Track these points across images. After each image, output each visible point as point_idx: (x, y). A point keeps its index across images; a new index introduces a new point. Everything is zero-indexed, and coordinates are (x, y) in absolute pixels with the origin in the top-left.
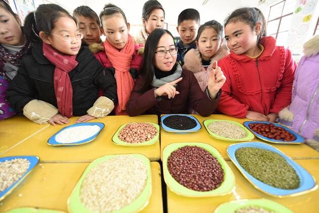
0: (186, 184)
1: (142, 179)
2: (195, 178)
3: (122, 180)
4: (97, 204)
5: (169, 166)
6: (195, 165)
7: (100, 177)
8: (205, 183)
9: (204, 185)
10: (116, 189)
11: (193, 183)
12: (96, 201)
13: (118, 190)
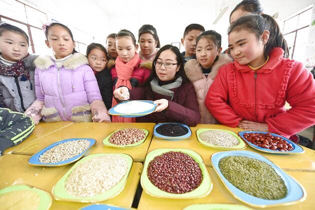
0: (161, 186)
1: (120, 174)
2: (171, 181)
3: (103, 173)
4: (75, 190)
5: (149, 169)
6: (175, 168)
7: (85, 169)
8: (179, 187)
9: (179, 188)
10: (95, 179)
11: (168, 185)
12: (75, 187)
13: (96, 181)
